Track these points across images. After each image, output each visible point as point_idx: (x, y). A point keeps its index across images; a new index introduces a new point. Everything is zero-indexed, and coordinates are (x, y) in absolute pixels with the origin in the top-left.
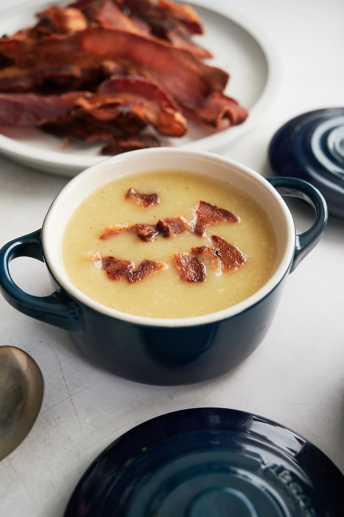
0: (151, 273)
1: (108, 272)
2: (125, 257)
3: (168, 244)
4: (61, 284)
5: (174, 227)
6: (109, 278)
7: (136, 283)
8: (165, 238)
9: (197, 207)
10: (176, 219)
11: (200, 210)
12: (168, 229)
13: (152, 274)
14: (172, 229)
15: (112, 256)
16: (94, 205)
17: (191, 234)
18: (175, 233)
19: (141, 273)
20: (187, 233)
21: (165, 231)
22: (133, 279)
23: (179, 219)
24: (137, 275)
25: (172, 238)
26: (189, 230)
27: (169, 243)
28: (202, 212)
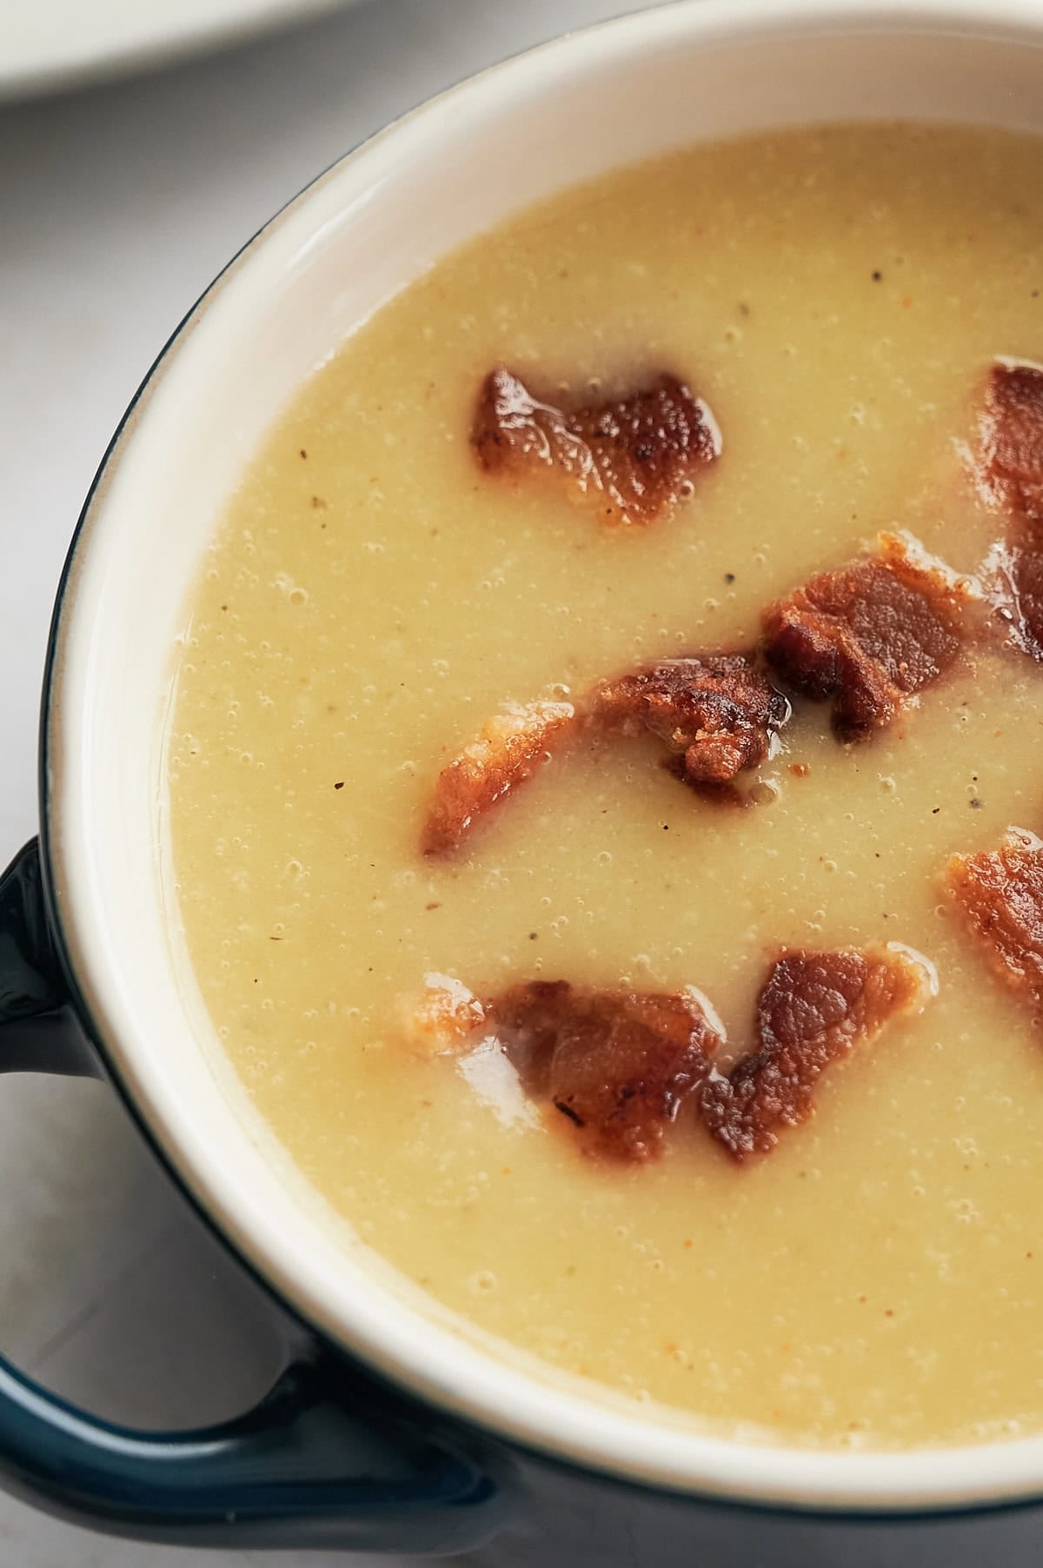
0: (842, 1050)
1: (563, 1108)
2: (640, 967)
3: (886, 786)
4: (313, 1316)
5: (885, 639)
6: (585, 1152)
7: (775, 1153)
8: (848, 746)
9: (986, 427)
10: (879, 572)
11: (1016, 448)
12: (848, 672)
13: (852, 1054)
14: (873, 655)
15: (550, 976)
16: (285, 583)
17: (1009, 674)
18: (900, 683)
19: (785, 1073)
20: (980, 664)
21: (832, 688)
22: (743, 1126)
23: (902, 572)
24: (759, 1094)
25: (895, 730)
26: (987, 638)
27: (891, 781)
28: (1031, 464)
